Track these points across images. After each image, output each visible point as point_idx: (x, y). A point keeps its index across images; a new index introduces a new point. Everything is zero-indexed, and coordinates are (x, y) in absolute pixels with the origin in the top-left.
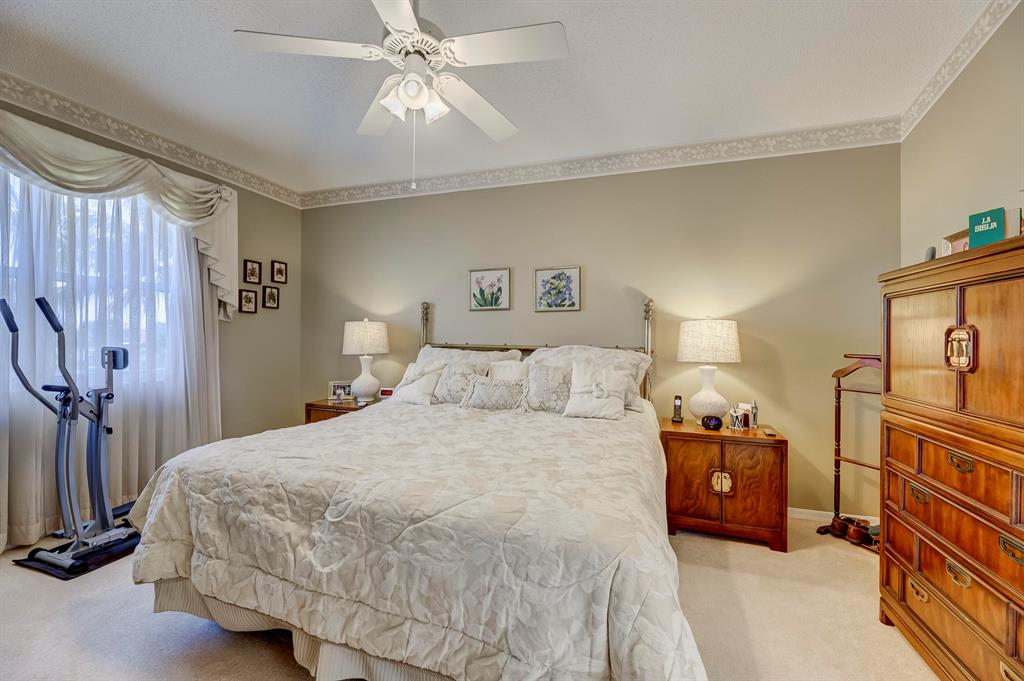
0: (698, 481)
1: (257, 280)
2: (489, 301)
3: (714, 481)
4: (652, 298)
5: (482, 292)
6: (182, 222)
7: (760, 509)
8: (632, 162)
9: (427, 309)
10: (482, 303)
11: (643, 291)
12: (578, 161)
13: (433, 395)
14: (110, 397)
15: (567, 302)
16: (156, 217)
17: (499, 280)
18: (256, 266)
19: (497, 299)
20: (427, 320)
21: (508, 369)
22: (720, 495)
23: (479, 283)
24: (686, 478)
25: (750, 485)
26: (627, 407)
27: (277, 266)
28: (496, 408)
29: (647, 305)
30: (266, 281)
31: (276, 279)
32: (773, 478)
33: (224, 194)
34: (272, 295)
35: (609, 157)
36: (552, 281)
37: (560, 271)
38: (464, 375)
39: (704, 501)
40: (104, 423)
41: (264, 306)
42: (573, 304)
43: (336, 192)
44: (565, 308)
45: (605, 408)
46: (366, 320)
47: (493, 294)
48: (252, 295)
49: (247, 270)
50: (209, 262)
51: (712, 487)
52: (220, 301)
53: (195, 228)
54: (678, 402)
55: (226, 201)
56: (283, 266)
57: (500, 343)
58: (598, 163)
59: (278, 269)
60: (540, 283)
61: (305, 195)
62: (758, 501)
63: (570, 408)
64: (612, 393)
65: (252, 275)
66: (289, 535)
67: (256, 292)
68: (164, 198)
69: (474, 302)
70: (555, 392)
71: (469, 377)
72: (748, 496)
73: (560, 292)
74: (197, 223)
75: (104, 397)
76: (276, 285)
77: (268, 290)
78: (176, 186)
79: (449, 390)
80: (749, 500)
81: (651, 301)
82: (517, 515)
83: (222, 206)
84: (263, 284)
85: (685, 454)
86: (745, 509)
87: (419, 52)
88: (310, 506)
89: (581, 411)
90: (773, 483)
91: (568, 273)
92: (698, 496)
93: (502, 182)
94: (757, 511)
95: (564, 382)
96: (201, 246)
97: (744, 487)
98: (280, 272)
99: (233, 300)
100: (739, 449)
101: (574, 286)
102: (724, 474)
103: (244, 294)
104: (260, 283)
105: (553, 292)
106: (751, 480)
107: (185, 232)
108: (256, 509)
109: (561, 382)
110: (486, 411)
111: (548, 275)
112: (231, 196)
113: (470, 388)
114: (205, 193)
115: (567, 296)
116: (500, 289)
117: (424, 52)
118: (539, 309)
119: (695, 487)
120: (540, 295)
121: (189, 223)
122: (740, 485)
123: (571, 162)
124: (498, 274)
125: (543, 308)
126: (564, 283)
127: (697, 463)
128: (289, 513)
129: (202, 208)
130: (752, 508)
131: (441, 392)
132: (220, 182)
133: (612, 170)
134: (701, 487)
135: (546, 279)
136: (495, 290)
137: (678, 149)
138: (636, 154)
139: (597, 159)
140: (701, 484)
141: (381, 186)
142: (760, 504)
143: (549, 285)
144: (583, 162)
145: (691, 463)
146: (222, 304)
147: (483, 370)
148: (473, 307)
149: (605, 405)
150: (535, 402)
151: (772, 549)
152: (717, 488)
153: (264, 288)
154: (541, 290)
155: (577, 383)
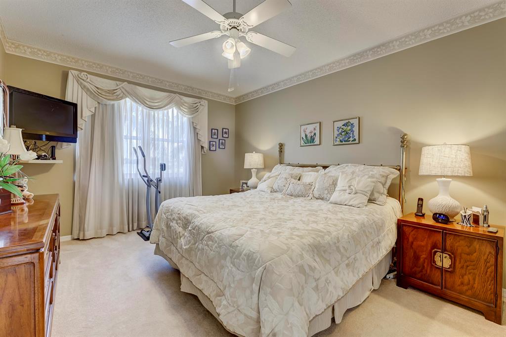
0: (424, 256)
1: (216, 137)
2: (310, 141)
3: (437, 258)
4: (405, 132)
5: (306, 136)
6: (187, 116)
7: (476, 286)
8: (394, 46)
9: (281, 146)
10: (306, 142)
11: (401, 129)
12: (358, 54)
13: (272, 188)
14: (160, 180)
15: (351, 139)
16: (180, 115)
17: (315, 129)
18: (216, 131)
19: (314, 139)
20: (281, 152)
21: (309, 176)
22: (441, 269)
23: (305, 131)
24: (415, 252)
25: (467, 266)
26: (371, 201)
27: (224, 130)
28: (298, 196)
29: (403, 138)
30: (220, 137)
31: (224, 136)
32: (488, 264)
33: (202, 103)
34: (222, 143)
35: (378, 47)
36: (343, 127)
37: (347, 121)
38: (286, 179)
39: (428, 271)
40: (159, 189)
41: (219, 148)
42: (355, 140)
43: (247, 95)
44: (350, 142)
45: (353, 200)
46: (254, 152)
47: (312, 137)
48: (214, 143)
49: (213, 132)
50: (197, 131)
51: (434, 262)
52: (202, 146)
53: (192, 118)
54: (420, 202)
55: (203, 105)
56: (227, 130)
57: (314, 163)
58: (371, 52)
59: (225, 132)
60: (336, 129)
61: (236, 98)
62: (474, 279)
63: (333, 199)
64: (358, 191)
65: (215, 135)
66: (179, 232)
67: (216, 142)
68: (182, 108)
69: (302, 142)
70: (327, 189)
71: (288, 180)
72: (465, 274)
73: (347, 133)
74: (192, 116)
75: (159, 180)
76: (224, 139)
77: (221, 141)
78: (185, 103)
79: (278, 186)
80: (466, 277)
81: (405, 135)
82: (240, 236)
83: (202, 108)
84: (219, 138)
85: (414, 236)
86: (462, 283)
87: (234, 27)
88: (186, 222)
89: (338, 200)
90: (488, 268)
91: (352, 121)
92: (424, 267)
93: (317, 75)
94: (473, 287)
95: (333, 184)
96: (194, 125)
97: (462, 267)
98: (226, 133)
99: (206, 146)
100: (458, 239)
101: (356, 129)
102: (445, 255)
103: (211, 143)
104: (217, 138)
105: (343, 134)
106: (468, 263)
107: (189, 119)
108: (174, 222)
109: (331, 183)
110: (293, 197)
111: (340, 124)
112: (205, 103)
113: (287, 185)
114: (195, 104)
115: (351, 135)
116: (315, 134)
118: (335, 144)
119: (422, 260)
120: (336, 135)
121: (190, 116)
122: (458, 265)
123: (354, 55)
124: (314, 126)
125: (337, 143)
126: (349, 128)
127: (423, 244)
128: (181, 224)
129: (194, 110)
130: (468, 284)
131: (276, 187)
132: (201, 98)
133: (380, 54)
134: (426, 260)
135: (339, 127)
136: (313, 134)
137: (428, 29)
138: (396, 40)
139: (370, 50)
140: (425, 258)
141: (264, 88)
142: (476, 282)
143: (341, 130)
144: (361, 54)
145: (419, 243)
146: (202, 147)
147: (297, 177)
148: (302, 145)
149: (353, 198)
150: (316, 194)
151: (486, 318)
152: (439, 264)
153: (219, 140)
154: (336, 133)
155: (340, 185)
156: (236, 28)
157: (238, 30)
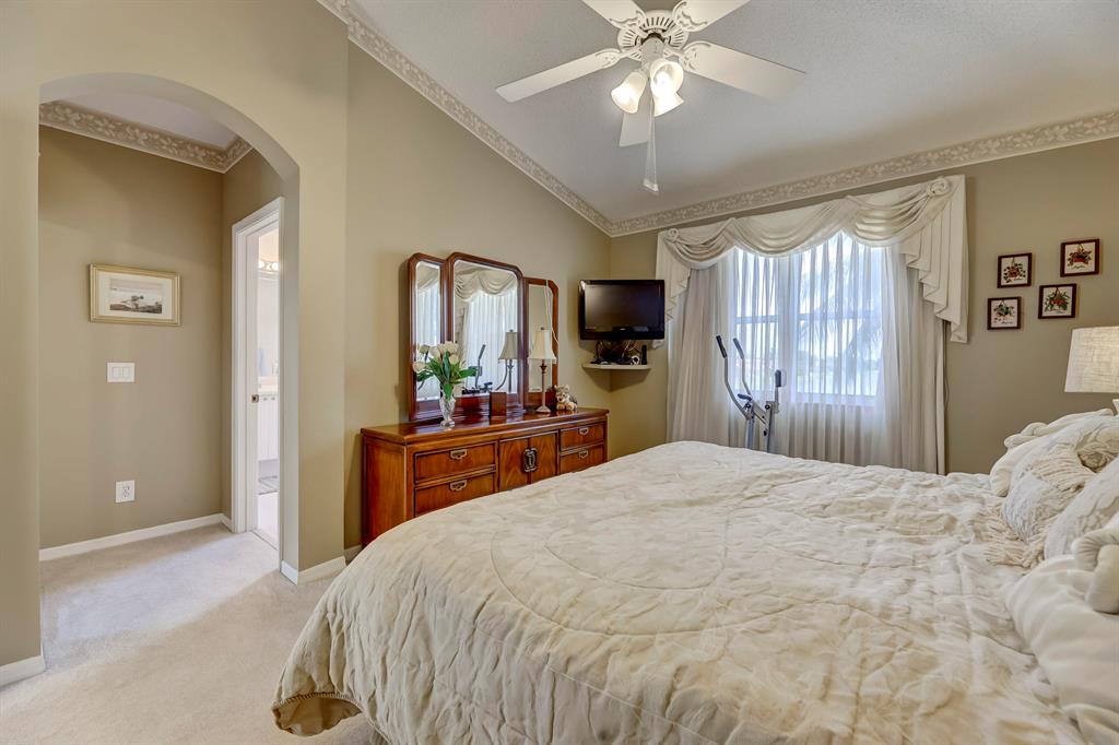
87: (655, 35)
117: (660, 32)
156: (659, 36)
157: (663, 40)
